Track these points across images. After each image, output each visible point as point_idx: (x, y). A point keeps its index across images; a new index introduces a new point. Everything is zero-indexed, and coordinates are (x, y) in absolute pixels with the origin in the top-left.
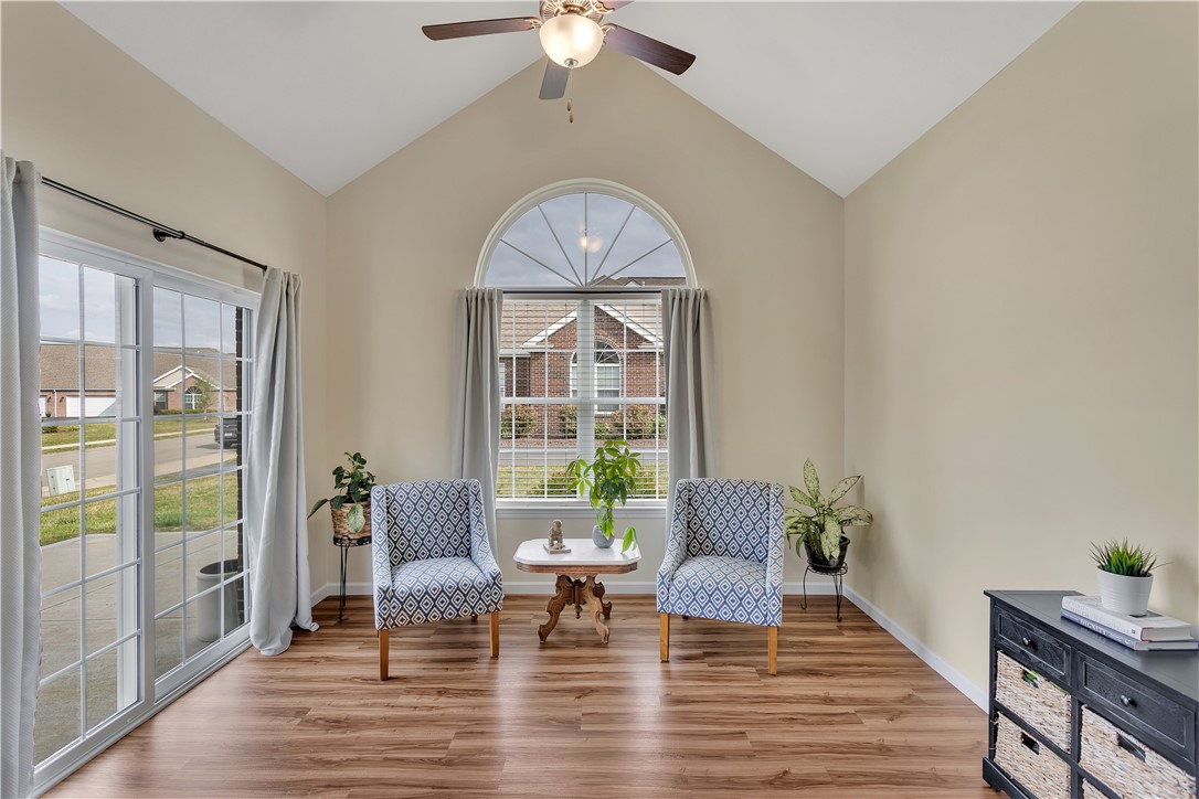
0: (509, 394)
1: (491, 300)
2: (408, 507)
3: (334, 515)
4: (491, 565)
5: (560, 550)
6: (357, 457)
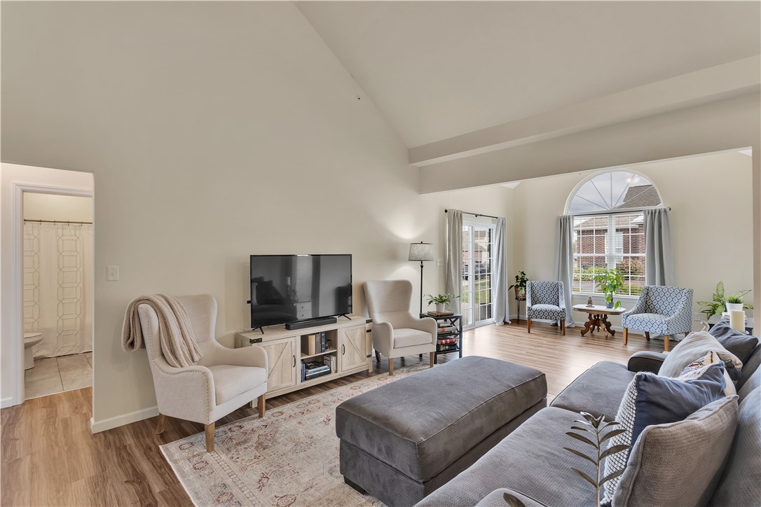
0: (579, 252)
1: (569, 219)
2: (538, 288)
3: (516, 290)
4: (563, 305)
5: (591, 306)
6: (523, 273)
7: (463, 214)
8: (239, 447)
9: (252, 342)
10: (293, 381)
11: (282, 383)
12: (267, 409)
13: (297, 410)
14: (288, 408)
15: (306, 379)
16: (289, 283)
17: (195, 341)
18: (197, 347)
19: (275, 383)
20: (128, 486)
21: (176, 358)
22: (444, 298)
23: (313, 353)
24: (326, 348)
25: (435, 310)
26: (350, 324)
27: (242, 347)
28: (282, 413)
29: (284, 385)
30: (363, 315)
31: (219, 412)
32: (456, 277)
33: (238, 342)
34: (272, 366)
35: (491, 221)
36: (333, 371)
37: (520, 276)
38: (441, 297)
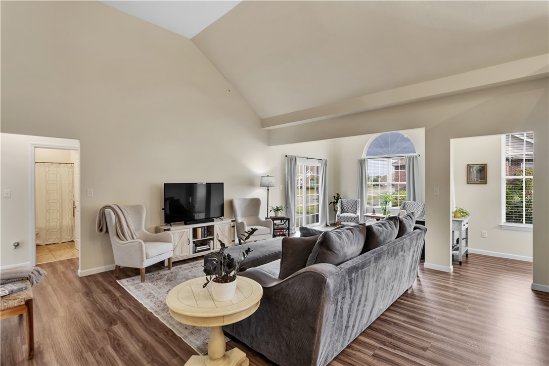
1: (365, 160)
2: (345, 204)
3: (334, 205)
4: (358, 214)
7: (297, 158)
8: (157, 281)
9: (165, 230)
10: (188, 252)
11: (182, 253)
12: (173, 266)
13: (189, 267)
14: (184, 266)
15: (196, 252)
16: (191, 201)
17: (134, 229)
18: (135, 232)
19: (178, 253)
20: (103, 294)
21: (125, 237)
22: (279, 208)
23: (200, 238)
24: (207, 236)
25: (274, 215)
26: (222, 222)
27: (159, 232)
28: (181, 268)
29: (183, 255)
30: (231, 217)
31: (147, 263)
32: (292, 196)
33: (157, 230)
34: (176, 244)
35: (318, 162)
36: (211, 249)
37: (336, 196)
38: (277, 208)
